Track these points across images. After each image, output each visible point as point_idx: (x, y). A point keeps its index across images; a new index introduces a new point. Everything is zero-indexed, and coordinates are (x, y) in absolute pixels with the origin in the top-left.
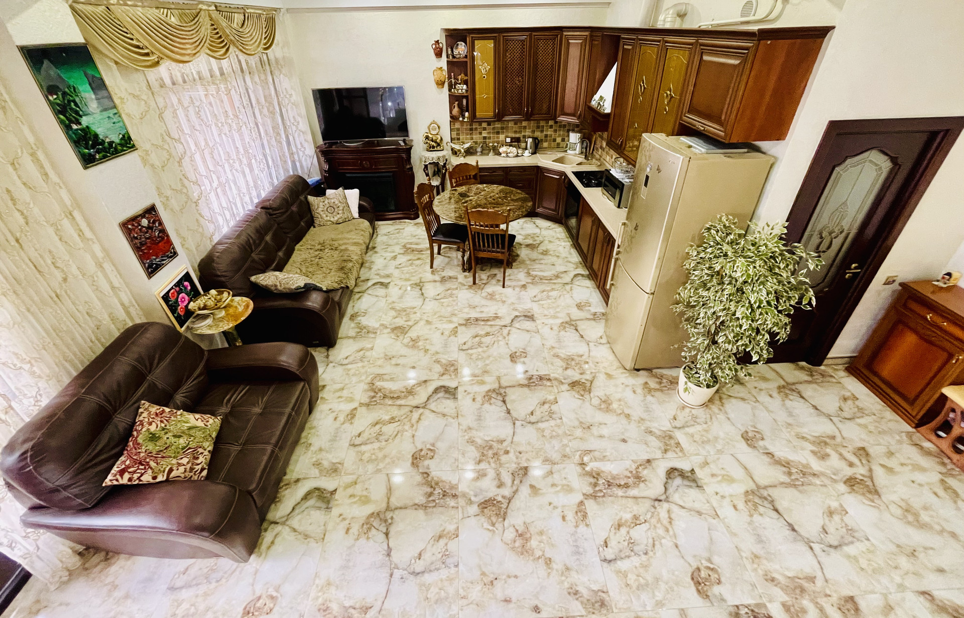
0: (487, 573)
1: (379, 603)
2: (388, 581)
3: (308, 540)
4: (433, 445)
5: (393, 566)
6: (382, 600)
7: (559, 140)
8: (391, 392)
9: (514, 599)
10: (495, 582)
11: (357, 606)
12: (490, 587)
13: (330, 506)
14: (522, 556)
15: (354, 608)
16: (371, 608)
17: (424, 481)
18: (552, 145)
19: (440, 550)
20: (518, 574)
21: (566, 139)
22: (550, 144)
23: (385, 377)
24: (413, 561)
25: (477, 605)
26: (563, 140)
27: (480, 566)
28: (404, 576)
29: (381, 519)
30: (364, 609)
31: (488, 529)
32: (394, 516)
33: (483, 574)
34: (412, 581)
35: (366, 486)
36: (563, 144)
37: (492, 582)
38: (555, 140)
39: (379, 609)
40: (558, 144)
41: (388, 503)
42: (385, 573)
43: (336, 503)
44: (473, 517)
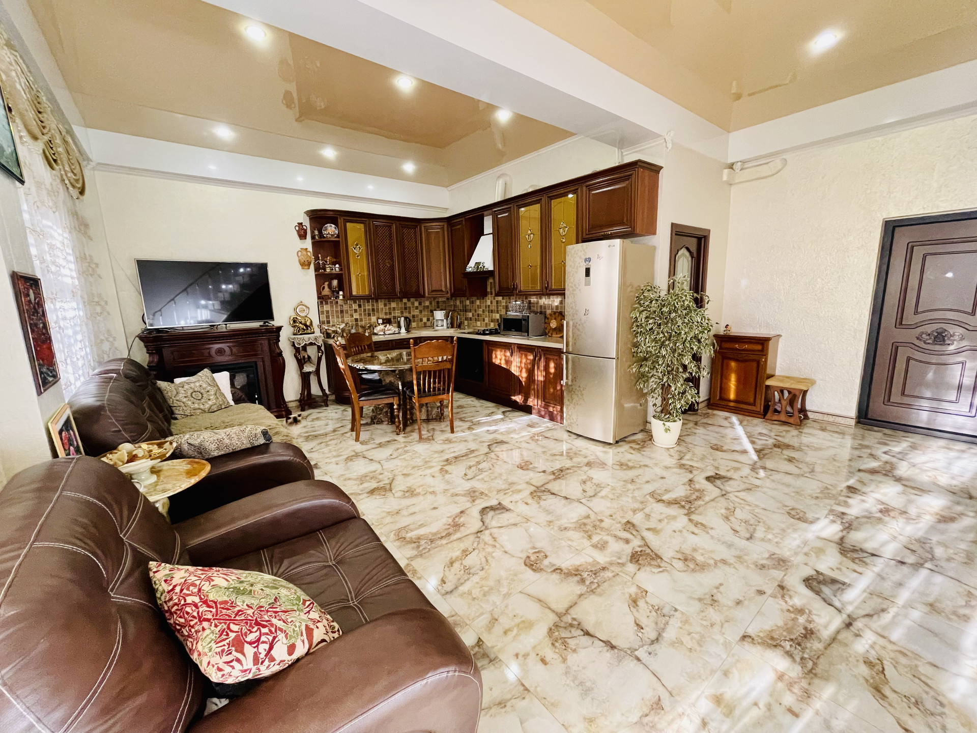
0: (702, 597)
1: (661, 688)
2: (642, 666)
3: (509, 704)
4: (534, 548)
5: (629, 652)
6: (659, 684)
7: (425, 320)
8: (435, 534)
9: (741, 598)
10: (715, 598)
11: (646, 710)
12: (717, 604)
13: (492, 656)
14: (705, 571)
15: (647, 715)
16: (659, 700)
17: (563, 576)
18: (420, 324)
19: (648, 610)
20: (720, 582)
21: (431, 318)
22: (417, 324)
23: (411, 527)
24: (640, 634)
25: (727, 621)
26: (428, 320)
27: (691, 598)
28: (650, 650)
29: (565, 628)
30: (655, 706)
31: (661, 572)
32: (574, 616)
33: (700, 600)
34: (662, 649)
35: (511, 615)
36: (429, 324)
37: (713, 600)
38: (421, 320)
39: (667, 694)
40: (425, 323)
41: (553, 611)
42: (631, 664)
43: (495, 649)
44: (637, 572)
